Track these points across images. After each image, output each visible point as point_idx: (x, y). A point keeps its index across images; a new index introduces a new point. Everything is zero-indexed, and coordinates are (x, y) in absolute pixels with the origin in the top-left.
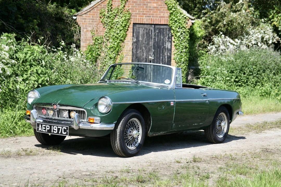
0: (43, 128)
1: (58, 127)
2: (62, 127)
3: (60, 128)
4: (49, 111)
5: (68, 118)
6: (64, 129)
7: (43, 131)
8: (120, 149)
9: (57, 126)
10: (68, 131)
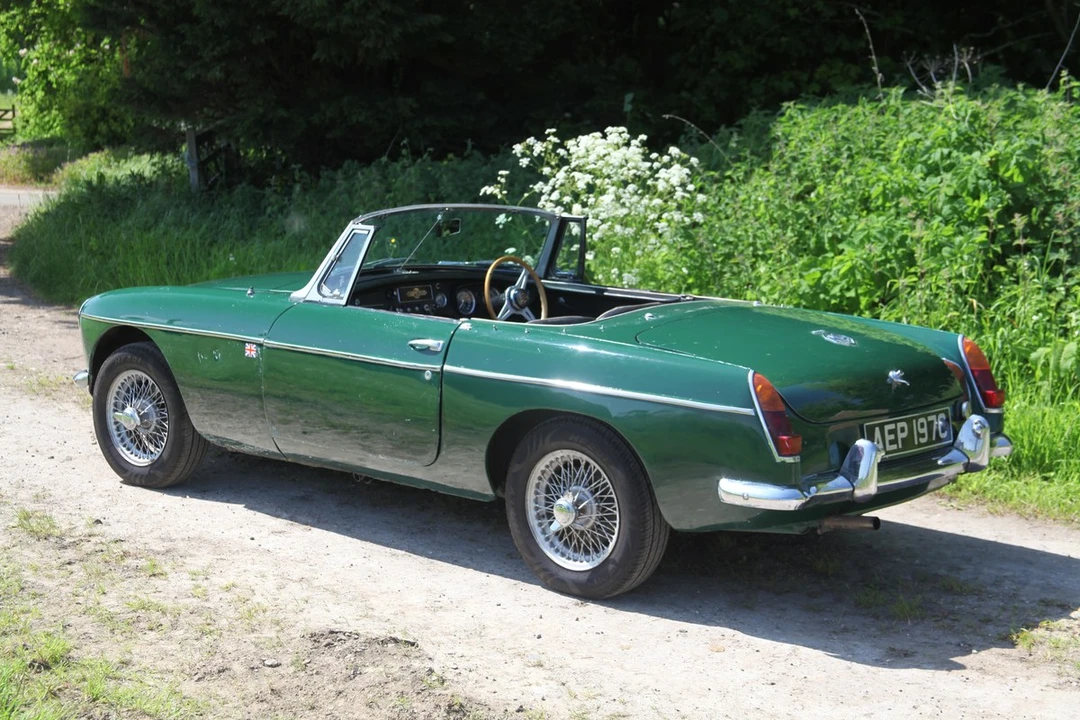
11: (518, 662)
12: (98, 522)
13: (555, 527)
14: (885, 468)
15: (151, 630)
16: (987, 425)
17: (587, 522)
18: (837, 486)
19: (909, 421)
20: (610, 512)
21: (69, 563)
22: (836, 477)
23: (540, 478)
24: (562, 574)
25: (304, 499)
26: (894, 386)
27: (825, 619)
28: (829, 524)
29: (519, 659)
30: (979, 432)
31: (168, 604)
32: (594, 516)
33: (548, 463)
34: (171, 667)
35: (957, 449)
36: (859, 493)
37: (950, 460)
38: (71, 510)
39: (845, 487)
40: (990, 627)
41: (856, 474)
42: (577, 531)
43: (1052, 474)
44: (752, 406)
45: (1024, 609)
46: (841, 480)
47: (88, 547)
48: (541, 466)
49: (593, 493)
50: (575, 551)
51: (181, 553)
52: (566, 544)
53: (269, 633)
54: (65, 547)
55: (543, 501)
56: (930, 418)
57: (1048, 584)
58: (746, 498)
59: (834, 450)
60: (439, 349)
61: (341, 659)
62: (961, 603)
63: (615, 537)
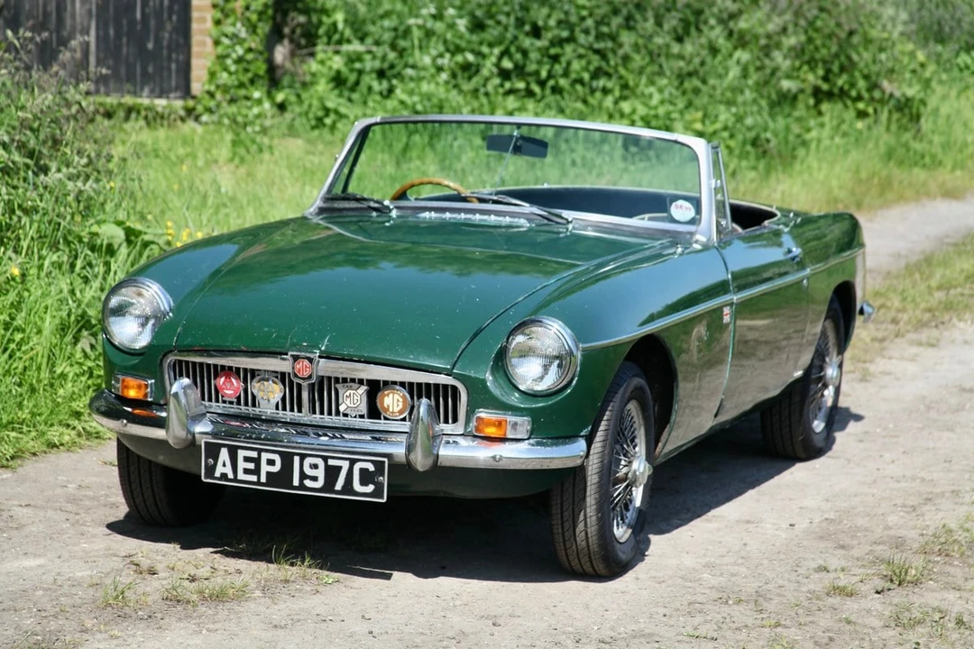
0: (242, 465)
1: (331, 462)
2: (353, 462)
3: (339, 468)
4: (256, 387)
5: (362, 416)
6: (363, 471)
7: (241, 476)
8: (594, 546)
9: (325, 459)
10: (385, 480)
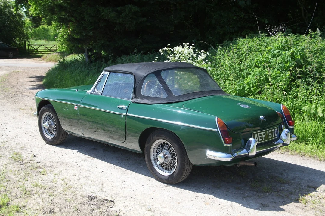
11: (144, 209)
12: (35, 156)
13: (158, 163)
14: (258, 146)
15: (36, 194)
16: (289, 132)
17: (168, 161)
18: (243, 152)
19: (266, 132)
20: (174, 157)
21: (21, 170)
22: (243, 149)
23: (154, 148)
24: (162, 177)
25: (94, 149)
26: (261, 121)
27: (242, 192)
28: (241, 163)
29: (144, 207)
30: (287, 134)
31: (44, 185)
32: (170, 159)
33: (156, 144)
34: (37, 208)
35: (280, 139)
36: (250, 154)
37: (278, 143)
38: (29, 152)
39: (246, 153)
40: (292, 196)
41: (250, 148)
42: (165, 164)
43: (308, 142)
44: (217, 128)
45: (302, 189)
46: (245, 150)
47: (29, 164)
48: (154, 144)
49: (169, 152)
50: (165, 170)
51: (54, 167)
52: (162, 167)
53: (70, 196)
54: (22, 164)
55: (156, 155)
56: (272, 130)
57: (309, 180)
58: (215, 157)
59: (243, 141)
60: (126, 108)
61: (89, 207)
62: (283, 187)
63: (176, 165)
